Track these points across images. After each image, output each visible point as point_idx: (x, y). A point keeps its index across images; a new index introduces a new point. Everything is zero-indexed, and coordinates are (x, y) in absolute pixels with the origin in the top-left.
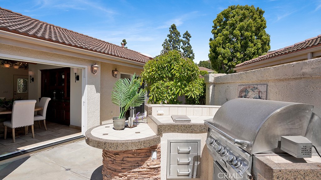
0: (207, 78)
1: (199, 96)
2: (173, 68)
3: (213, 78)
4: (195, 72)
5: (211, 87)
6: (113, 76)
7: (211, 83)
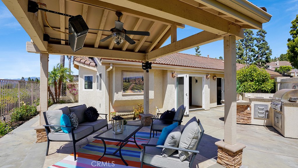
0: (276, 79)
1: (271, 89)
2: (253, 75)
3: (280, 80)
4: (267, 77)
5: (279, 85)
6: (213, 79)
7: (279, 83)
